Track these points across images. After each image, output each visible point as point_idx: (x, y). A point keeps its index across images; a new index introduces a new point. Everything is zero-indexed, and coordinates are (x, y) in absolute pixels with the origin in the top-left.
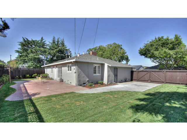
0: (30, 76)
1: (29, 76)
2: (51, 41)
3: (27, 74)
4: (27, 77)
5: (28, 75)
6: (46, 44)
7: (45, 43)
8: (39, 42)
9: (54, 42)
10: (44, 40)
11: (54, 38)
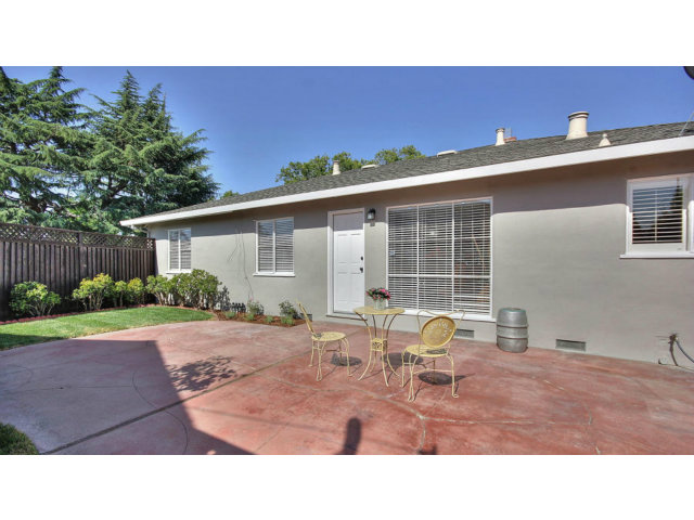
0: (55, 299)
1: (50, 289)
2: (114, 100)
3: (31, 276)
4: (32, 301)
5: (40, 291)
6: (78, 111)
7: (76, 100)
8: (39, 90)
9: (128, 106)
10: (66, 88)
11: (127, 87)
